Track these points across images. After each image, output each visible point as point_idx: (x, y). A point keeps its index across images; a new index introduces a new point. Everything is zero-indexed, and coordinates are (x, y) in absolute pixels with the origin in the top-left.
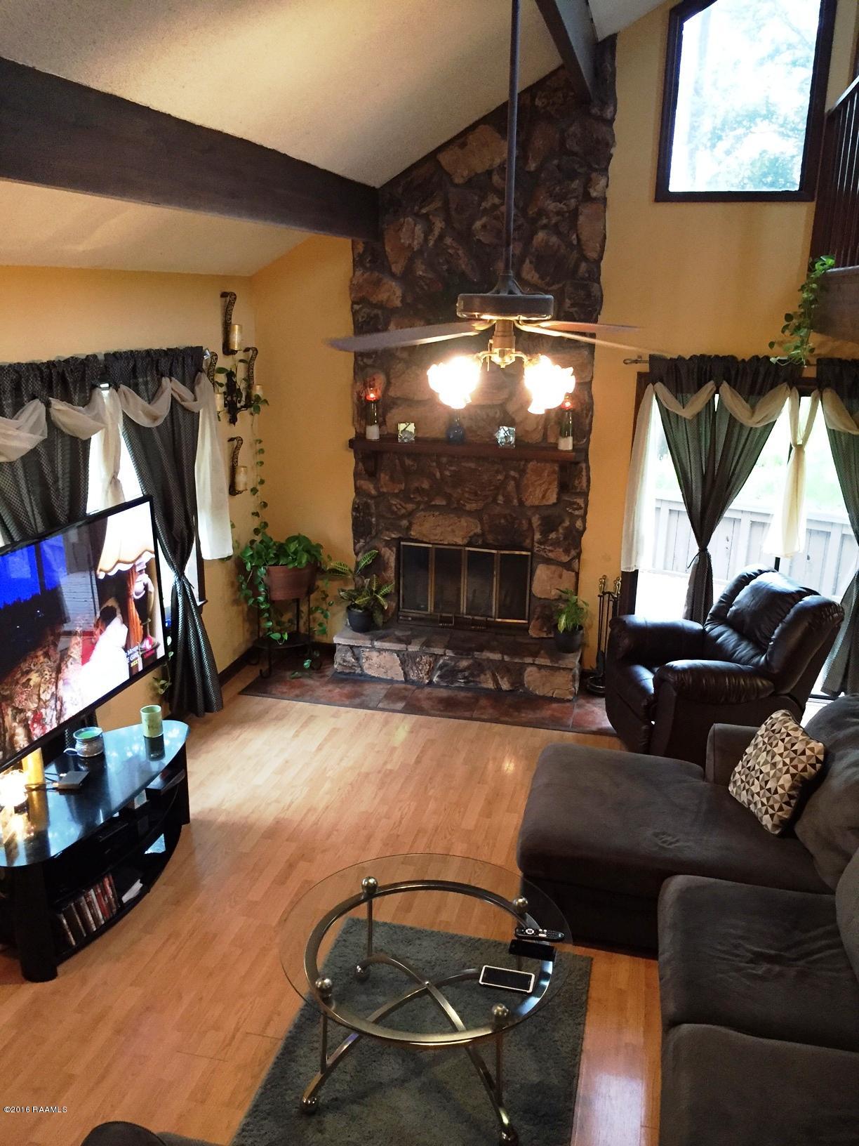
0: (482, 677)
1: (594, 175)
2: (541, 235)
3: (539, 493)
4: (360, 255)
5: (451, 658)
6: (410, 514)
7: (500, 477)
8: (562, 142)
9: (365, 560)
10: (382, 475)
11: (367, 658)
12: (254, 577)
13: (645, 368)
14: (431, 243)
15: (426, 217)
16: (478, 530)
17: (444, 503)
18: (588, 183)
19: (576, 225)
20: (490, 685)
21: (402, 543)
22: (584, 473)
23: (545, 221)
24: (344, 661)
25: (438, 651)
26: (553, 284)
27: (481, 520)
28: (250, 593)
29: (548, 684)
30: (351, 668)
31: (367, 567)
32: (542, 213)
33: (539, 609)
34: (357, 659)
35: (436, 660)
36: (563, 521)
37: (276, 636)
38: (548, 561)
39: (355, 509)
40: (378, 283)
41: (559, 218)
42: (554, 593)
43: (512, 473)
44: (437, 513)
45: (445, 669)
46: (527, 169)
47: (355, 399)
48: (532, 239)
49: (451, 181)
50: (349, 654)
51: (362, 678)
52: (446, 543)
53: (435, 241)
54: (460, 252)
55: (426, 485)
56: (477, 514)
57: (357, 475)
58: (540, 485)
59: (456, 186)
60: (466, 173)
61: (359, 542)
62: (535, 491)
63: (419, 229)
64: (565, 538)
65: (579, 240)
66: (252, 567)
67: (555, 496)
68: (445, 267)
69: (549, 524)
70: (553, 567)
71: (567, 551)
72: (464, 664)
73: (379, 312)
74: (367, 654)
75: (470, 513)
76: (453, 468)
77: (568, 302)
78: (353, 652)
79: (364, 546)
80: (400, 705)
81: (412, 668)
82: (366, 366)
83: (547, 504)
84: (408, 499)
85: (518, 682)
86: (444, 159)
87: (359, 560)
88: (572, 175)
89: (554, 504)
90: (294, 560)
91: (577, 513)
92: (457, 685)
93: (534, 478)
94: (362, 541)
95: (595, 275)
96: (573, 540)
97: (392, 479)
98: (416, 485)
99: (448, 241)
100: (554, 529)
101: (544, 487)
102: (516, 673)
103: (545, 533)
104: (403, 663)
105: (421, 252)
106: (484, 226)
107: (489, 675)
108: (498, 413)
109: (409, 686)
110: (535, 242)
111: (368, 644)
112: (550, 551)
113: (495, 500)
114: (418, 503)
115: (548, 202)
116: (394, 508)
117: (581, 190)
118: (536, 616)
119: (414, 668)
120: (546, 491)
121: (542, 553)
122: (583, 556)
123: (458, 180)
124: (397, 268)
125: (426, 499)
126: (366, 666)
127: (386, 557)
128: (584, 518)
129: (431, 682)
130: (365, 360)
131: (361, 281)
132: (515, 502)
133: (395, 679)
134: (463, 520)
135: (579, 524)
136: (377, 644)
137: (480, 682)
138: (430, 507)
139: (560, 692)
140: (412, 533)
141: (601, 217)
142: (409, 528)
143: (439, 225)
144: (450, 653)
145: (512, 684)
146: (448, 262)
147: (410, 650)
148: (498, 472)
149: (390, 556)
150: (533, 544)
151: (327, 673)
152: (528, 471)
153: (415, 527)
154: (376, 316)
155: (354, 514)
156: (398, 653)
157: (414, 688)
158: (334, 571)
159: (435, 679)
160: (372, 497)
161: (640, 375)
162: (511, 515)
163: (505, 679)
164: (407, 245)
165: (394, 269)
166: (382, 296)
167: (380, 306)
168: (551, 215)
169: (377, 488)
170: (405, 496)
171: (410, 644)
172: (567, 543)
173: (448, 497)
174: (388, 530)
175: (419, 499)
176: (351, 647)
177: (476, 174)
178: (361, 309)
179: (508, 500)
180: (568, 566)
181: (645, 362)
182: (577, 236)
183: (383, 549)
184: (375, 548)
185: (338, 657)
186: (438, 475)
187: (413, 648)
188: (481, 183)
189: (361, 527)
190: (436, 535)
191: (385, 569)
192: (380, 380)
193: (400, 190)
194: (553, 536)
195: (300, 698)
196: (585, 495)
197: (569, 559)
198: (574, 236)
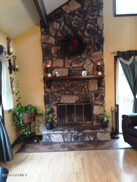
0: (86, 137)
1: (100, 11)
2: (88, 25)
3: (93, 88)
4: (43, 32)
5: (77, 133)
6: (60, 97)
7: (83, 84)
8: (92, 3)
9: (48, 110)
10: (52, 87)
11: (52, 137)
12: (19, 117)
13: (116, 55)
14: (61, 28)
15: (59, 22)
16: (78, 99)
17: (69, 93)
18: (99, 12)
19: (97, 22)
20: (88, 139)
21: (58, 105)
22: (104, 81)
23: (89, 21)
24: (46, 139)
25: (73, 132)
26: (92, 36)
27: (79, 96)
28: (18, 121)
29: (104, 137)
30: (48, 140)
31: (49, 112)
32: (88, 19)
33: (95, 118)
34: (50, 138)
35: (72, 135)
36: (100, 94)
37: (26, 133)
38: (97, 105)
39: (45, 96)
40: (48, 38)
41: (92, 21)
42: (99, 113)
43: (86, 83)
44: (67, 96)
45: (75, 137)
46: (84, 10)
47: (44, 68)
48: (86, 26)
49: (65, 13)
50: (47, 136)
51: (51, 143)
52: (70, 103)
53: (62, 28)
54: (69, 30)
55: (64, 88)
56: (78, 95)
57: (45, 88)
58: (93, 85)
59: (67, 14)
60: (69, 11)
61: (46, 106)
62: (92, 87)
63: (58, 25)
64: (101, 98)
65: (98, 26)
66: (18, 113)
67: (97, 88)
68: (65, 34)
69: (96, 95)
70: (98, 106)
71: (101, 102)
72: (80, 134)
73: (49, 46)
74: (52, 136)
75: (75, 95)
76: (70, 83)
77: (96, 40)
78: (48, 136)
79: (48, 107)
80: (66, 149)
81: (65, 138)
82: (46, 59)
83: (95, 90)
84: (59, 93)
85: (95, 138)
86: (64, 8)
87: (46, 110)
88: (95, 11)
89: (97, 90)
90: (30, 111)
91: (103, 91)
92: (78, 141)
93: (91, 84)
94: (47, 105)
95: (102, 34)
96: (102, 98)
97: (54, 88)
98: (61, 89)
99: (66, 27)
100: (97, 96)
101: (94, 86)
102: (95, 135)
103: (95, 98)
104: (63, 137)
105: (59, 30)
106: (75, 23)
107: (87, 137)
108: (81, 69)
109: (66, 143)
110: (87, 27)
111: (53, 132)
112: (97, 102)
113: (82, 91)
114: (62, 94)
115: (90, 17)
116: (56, 95)
117: (97, 14)
118: (95, 120)
119: (66, 138)
120: (94, 87)
121: (95, 103)
122: (105, 103)
123: (67, 13)
124: (53, 35)
125: (64, 92)
126: (52, 139)
127: (54, 109)
128: (104, 93)
129: (71, 141)
130: (46, 58)
131: (44, 38)
132: (87, 91)
133: (61, 142)
134: (74, 96)
135: (103, 94)
136: (55, 132)
137: (85, 139)
138: (65, 94)
139: (107, 138)
140: (61, 101)
141: (102, 20)
142: (60, 100)
143: (63, 24)
144: (76, 132)
145: (94, 138)
146: (66, 32)
147: (65, 133)
148: (82, 83)
149: (55, 108)
150: (93, 101)
151: (41, 143)
152: (90, 82)
153: (61, 100)
154: (48, 47)
155: (45, 98)
156: (61, 134)
157: (67, 143)
158: (41, 114)
159: (72, 140)
160: (50, 93)
161: (115, 57)
162: (86, 94)
163: (92, 137)
164: (55, 28)
165: (52, 35)
166: (50, 41)
167: (49, 44)
168: (91, 20)
169: (51, 91)
170: (58, 92)
171: (64, 131)
172: (101, 99)
173: (70, 91)
174: (54, 101)
175: (62, 92)
176: (48, 134)
177: (72, 11)
178: (44, 45)
179: (85, 90)
180: (102, 105)
181: (116, 53)
182: (97, 24)
183: (53, 107)
184: (51, 107)
185: (44, 138)
186: (67, 86)
187: (66, 132)
188: (73, 13)
189: (47, 101)
190: (67, 101)
191: (54, 112)
192: (50, 62)
193: (53, 16)
194: (97, 98)
195: (36, 151)
196: (104, 87)
197: (102, 103)
198: (97, 25)
